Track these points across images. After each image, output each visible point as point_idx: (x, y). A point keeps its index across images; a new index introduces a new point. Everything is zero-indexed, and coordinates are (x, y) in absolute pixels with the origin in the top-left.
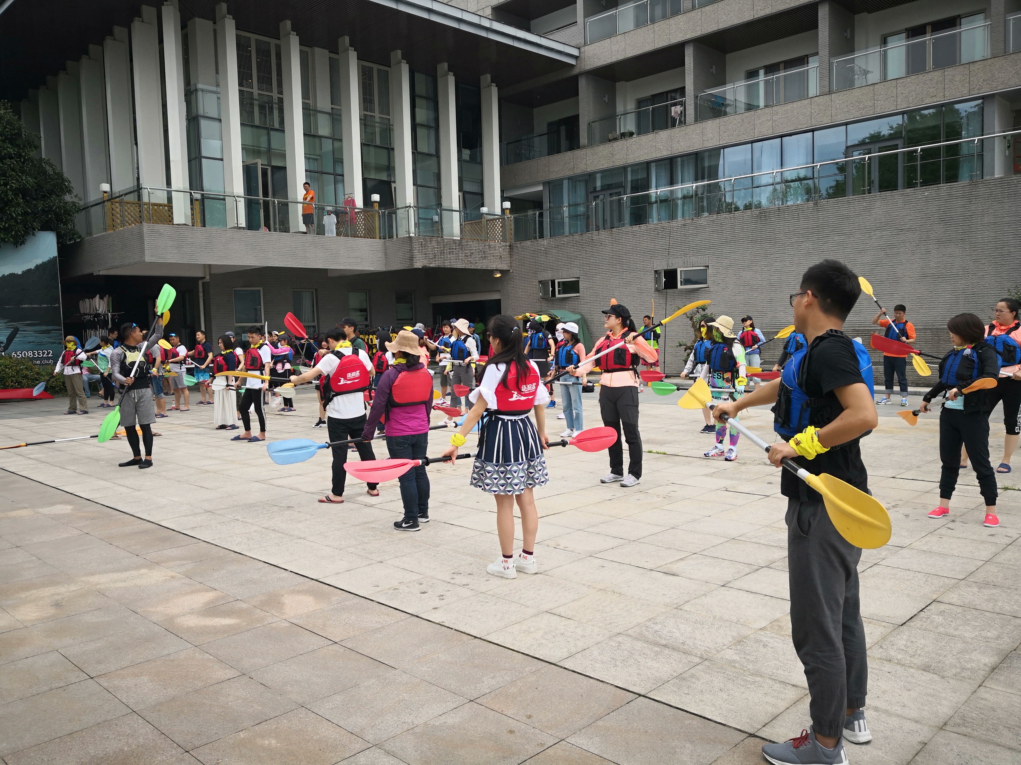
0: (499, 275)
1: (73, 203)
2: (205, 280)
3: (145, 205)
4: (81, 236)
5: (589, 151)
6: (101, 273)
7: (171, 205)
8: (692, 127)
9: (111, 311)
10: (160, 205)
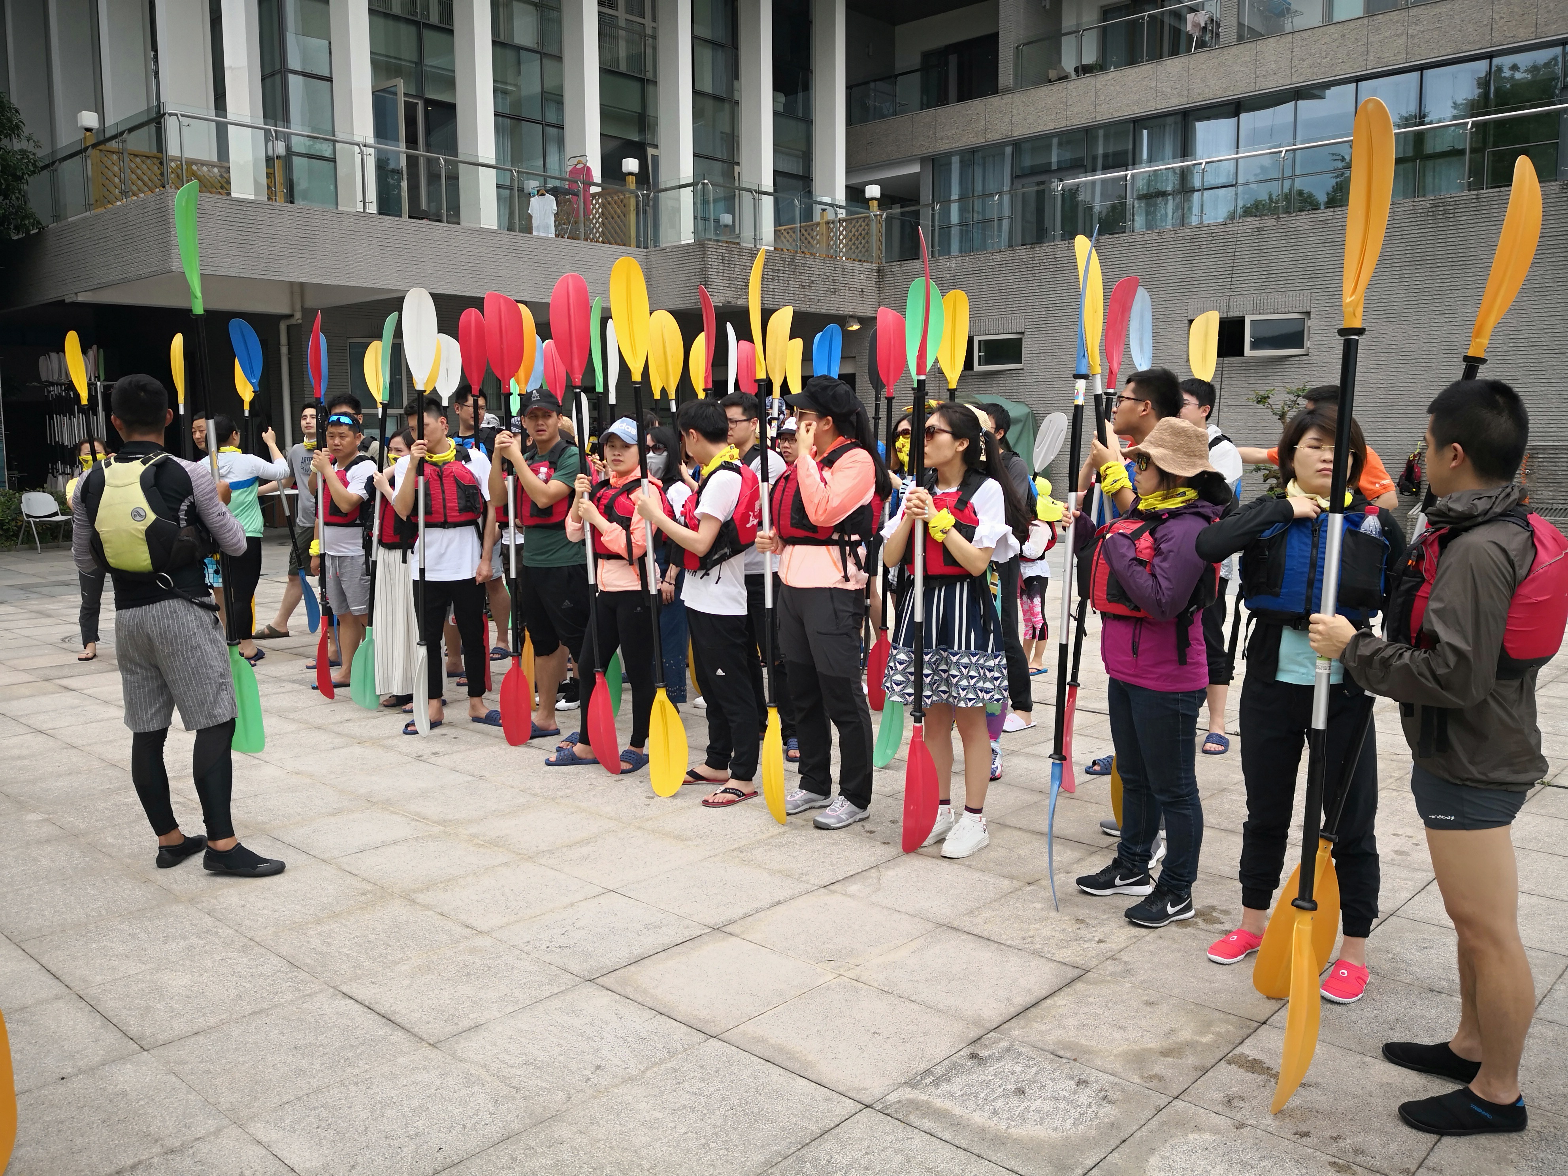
0: (856, 327)
1: (23, 152)
2: (293, 321)
3: (172, 160)
4: (39, 223)
5: (1018, 99)
6: (82, 298)
7: (225, 164)
8: (1234, 50)
9: (102, 378)
10: (203, 163)
